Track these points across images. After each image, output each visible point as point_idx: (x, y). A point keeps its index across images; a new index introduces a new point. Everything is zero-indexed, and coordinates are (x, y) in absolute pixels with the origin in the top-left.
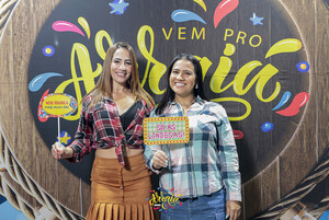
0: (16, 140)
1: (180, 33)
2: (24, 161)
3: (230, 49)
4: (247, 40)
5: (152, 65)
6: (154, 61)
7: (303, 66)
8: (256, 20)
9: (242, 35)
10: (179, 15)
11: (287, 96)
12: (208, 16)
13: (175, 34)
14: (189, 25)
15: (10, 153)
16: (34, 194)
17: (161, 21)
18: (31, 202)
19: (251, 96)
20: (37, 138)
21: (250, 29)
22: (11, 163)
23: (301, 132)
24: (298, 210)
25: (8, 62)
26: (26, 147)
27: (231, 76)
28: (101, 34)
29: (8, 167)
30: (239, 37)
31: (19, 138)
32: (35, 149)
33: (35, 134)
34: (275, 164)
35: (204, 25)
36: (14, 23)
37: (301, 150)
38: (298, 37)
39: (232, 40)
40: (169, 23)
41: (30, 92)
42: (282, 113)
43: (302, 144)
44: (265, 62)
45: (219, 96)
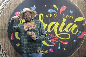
0: (4, 46)
1: (51, 16)
2: (6, 52)
3: (64, 20)
4: (69, 17)
6: (43, 23)
7: (84, 25)
8: (71, 12)
9: (67, 16)
10: (50, 11)
11: (80, 32)
12: (58, 11)
13: (49, 16)
14: (53, 13)
15: (2, 49)
20: (10, 45)
22: (3, 52)
23: (84, 42)
25: (2, 24)
26: (7, 48)
27: (65, 27)
30: (67, 17)
31: (5, 45)
32: (10, 48)
33: (10, 44)
34: (77, 51)
35: (57, 14)
36: (4, 13)
37: (84, 47)
38: (83, 17)
39: (65, 18)
40: (48, 13)
43: (84, 46)
44: (74, 23)
45: (61, 33)
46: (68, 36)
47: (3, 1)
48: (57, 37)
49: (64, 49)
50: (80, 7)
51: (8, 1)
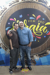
0: (4, 38)
2: (5, 42)
5: (26, 26)
8: (43, 19)
12: (36, 18)
16: (6, 47)
17: (28, 19)
18: (6, 48)
19: (42, 31)
21: (42, 21)
24: (49, 50)
25: (2, 25)
27: (39, 28)
28: (18, 21)
29: (2, 42)
33: (7, 37)
36: (3, 19)
39: (39, 22)
41: (6, 30)
42: (47, 34)
44: (45, 26)
45: (37, 31)
46: (41, 34)
47: (3, 12)
48: (35, 34)
49: (38, 41)
50: (49, 16)
51: (6, 12)
